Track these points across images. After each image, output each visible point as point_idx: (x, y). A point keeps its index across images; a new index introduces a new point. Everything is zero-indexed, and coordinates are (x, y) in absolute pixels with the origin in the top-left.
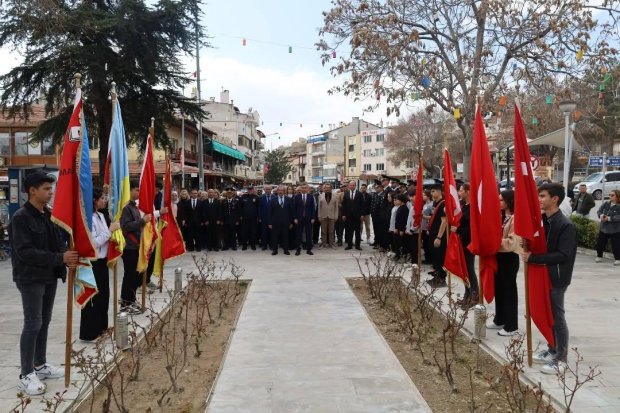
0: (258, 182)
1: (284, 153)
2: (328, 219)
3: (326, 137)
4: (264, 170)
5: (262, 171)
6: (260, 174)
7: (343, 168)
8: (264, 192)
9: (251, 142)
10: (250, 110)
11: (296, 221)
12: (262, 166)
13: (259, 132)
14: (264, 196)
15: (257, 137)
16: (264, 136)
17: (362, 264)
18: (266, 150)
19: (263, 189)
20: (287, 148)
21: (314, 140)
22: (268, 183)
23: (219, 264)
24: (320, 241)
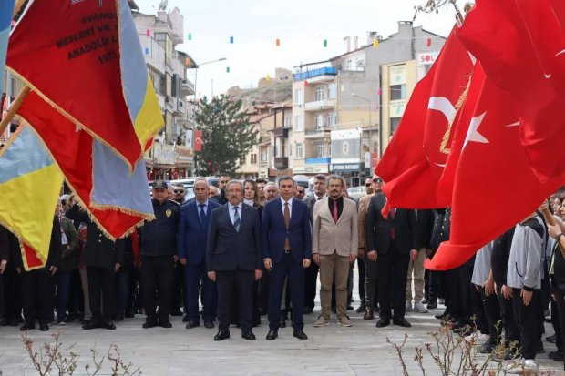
0: (181, 171)
1: (239, 104)
2: (335, 257)
3: (336, 68)
4: (195, 143)
5: (189, 146)
6: (185, 153)
7: (376, 138)
8: (190, 196)
9: (163, 79)
10: (163, 7)
11: (268, 262)
12: (189, 134)
13: (182, 55)
14: (192, 205)
15: (178, 68)
16: (194, 66)
17: (409, 358)
18: (198, 97)
19: (189, 187)
20: (250, 92)
21: (309, 75)
22: (204, 174)
23: (83, 359)
24: (317, 308)
